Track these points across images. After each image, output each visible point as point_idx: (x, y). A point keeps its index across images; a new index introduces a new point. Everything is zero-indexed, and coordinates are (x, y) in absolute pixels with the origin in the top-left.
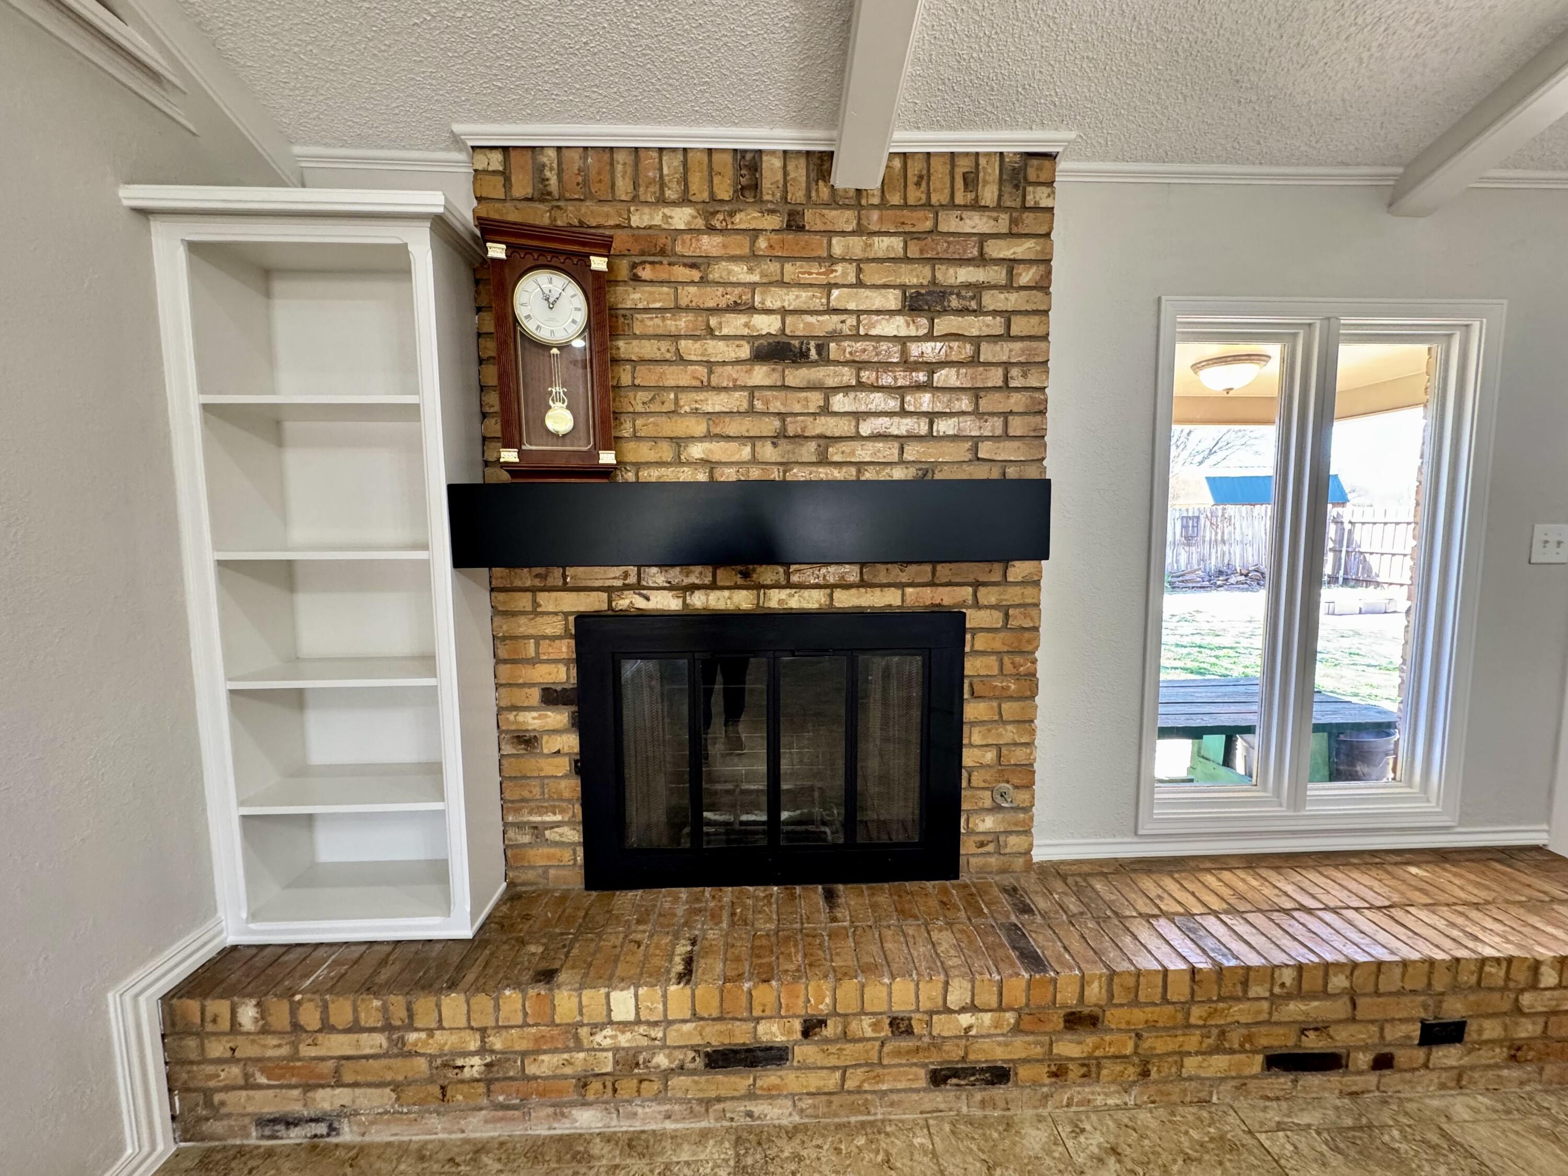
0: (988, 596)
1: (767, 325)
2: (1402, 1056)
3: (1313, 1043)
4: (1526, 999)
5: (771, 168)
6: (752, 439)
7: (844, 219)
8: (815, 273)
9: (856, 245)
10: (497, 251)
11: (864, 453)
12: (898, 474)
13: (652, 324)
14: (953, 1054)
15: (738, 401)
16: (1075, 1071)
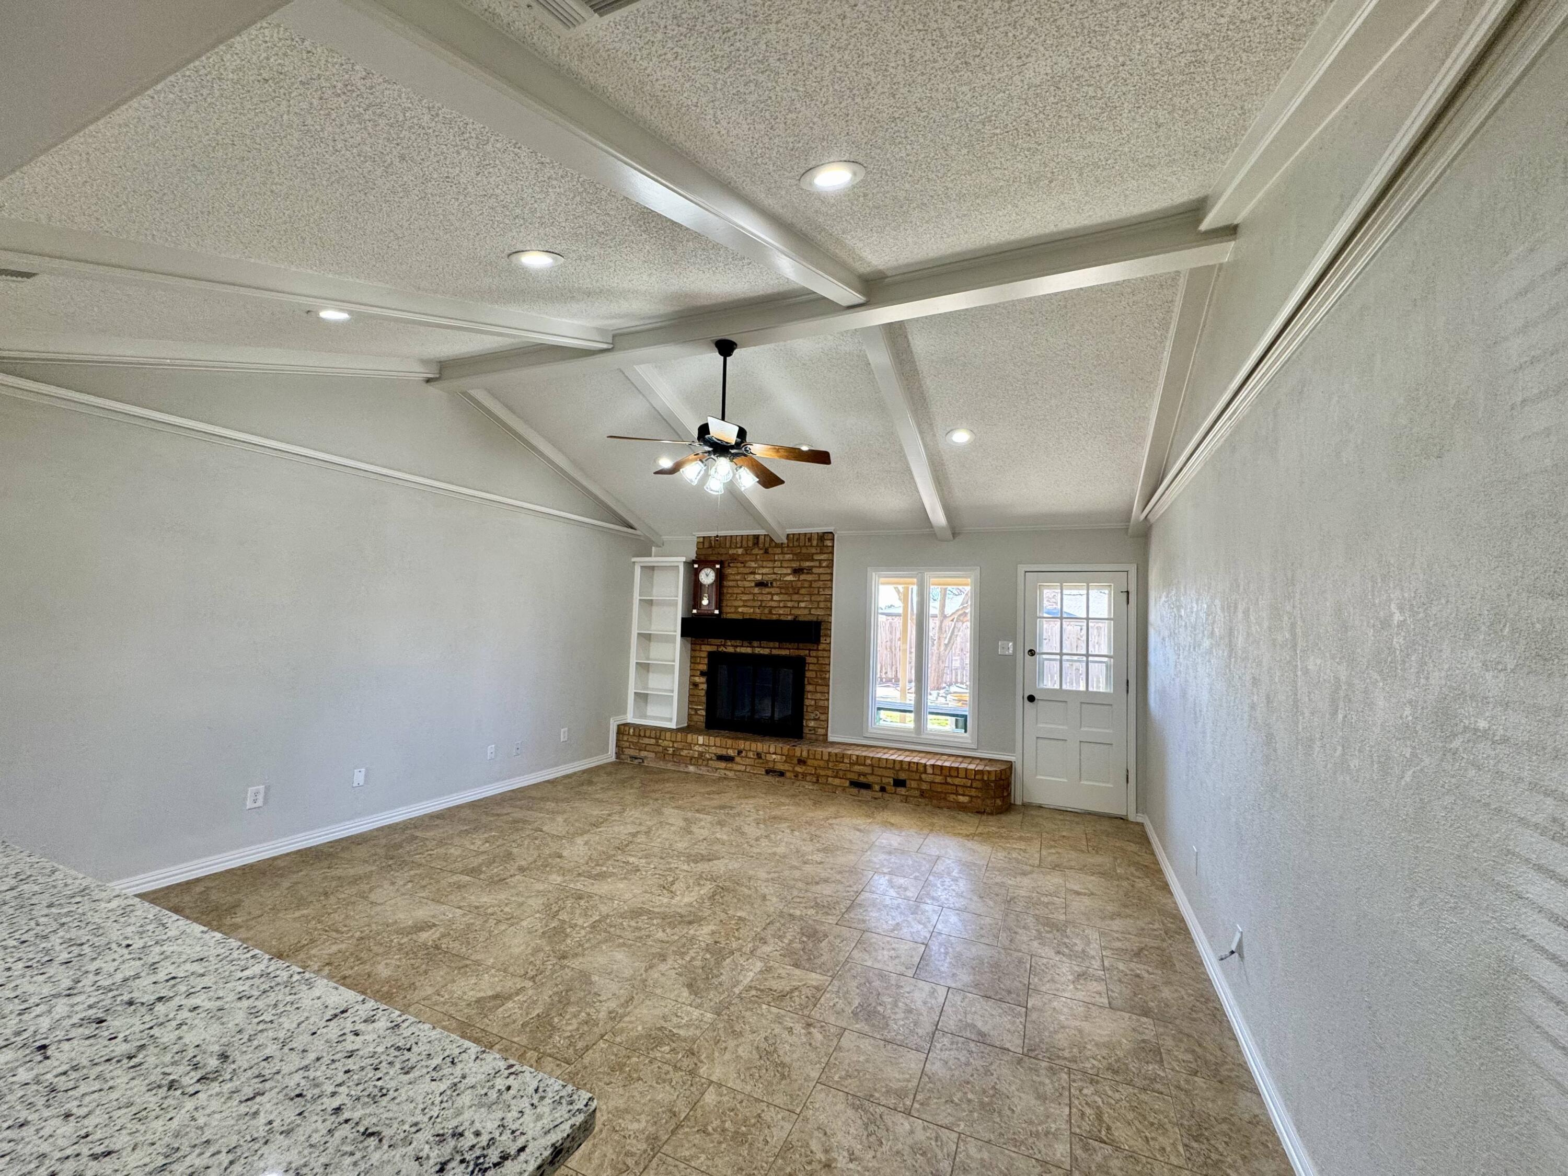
0: (813, 653)
1: (758, 577)
2: (888, 788)
3: (862, 779)
4: (923, 776)
5: (761, 539)
6: (754, 607)
7: (778, 550)
8: (770, 564)
9: (781, 557)
10: (696, 566)
11: (781, 612)
12: (790, 618)
13: (732, 577)
14: (771, 765)
15: (751, 597)
16: (800, 776)
